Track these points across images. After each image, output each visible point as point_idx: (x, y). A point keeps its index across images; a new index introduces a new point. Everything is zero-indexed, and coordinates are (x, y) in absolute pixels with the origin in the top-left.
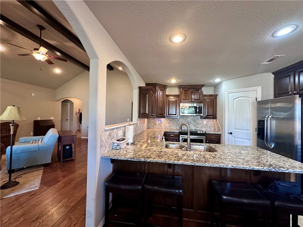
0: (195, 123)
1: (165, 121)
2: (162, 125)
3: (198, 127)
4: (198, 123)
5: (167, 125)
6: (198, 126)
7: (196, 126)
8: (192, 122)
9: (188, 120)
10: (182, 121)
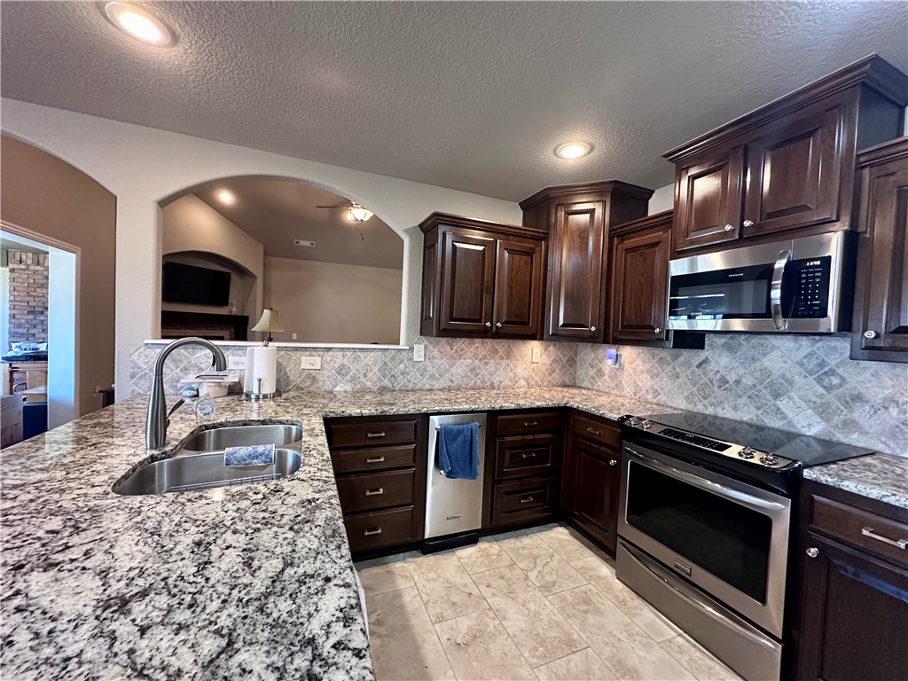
0: (829, 389)
4: (858, 398)
6: (860, 414)
8: (799, 381)
9: (766, 362)
10: (723, 372)
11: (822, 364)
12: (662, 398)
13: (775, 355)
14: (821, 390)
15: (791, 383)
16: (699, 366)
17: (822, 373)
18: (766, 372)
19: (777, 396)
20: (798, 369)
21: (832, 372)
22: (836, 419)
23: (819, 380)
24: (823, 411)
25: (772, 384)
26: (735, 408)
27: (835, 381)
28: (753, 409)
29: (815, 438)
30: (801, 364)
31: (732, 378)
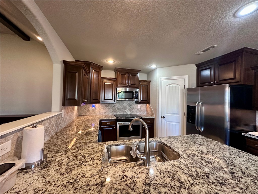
1: (100, 106)
2: (97, 111)
4: (133, 108)
5: (102, 111)
6: (134, 110)
8: (128, 107)
9: (124, 104)
10: (118, 107)
11: (130, 104)
12: (107, 114)
13: (125, 103)
14: (130, 108)
15: (127, 107)
16: (114, 106)
17: (130, 105)
18: (124, 106)
19: (125, 109)
20: (127, 105)
21: (131, 105)
22: (131, 111)
23: (130, 106)
24: (130, 111)
25: (125, 108)
26: (120, 112)
27: (131, 106)
28: (122, 112)
29: (129, 114)
30: (128, 105)
31: (119, 108)
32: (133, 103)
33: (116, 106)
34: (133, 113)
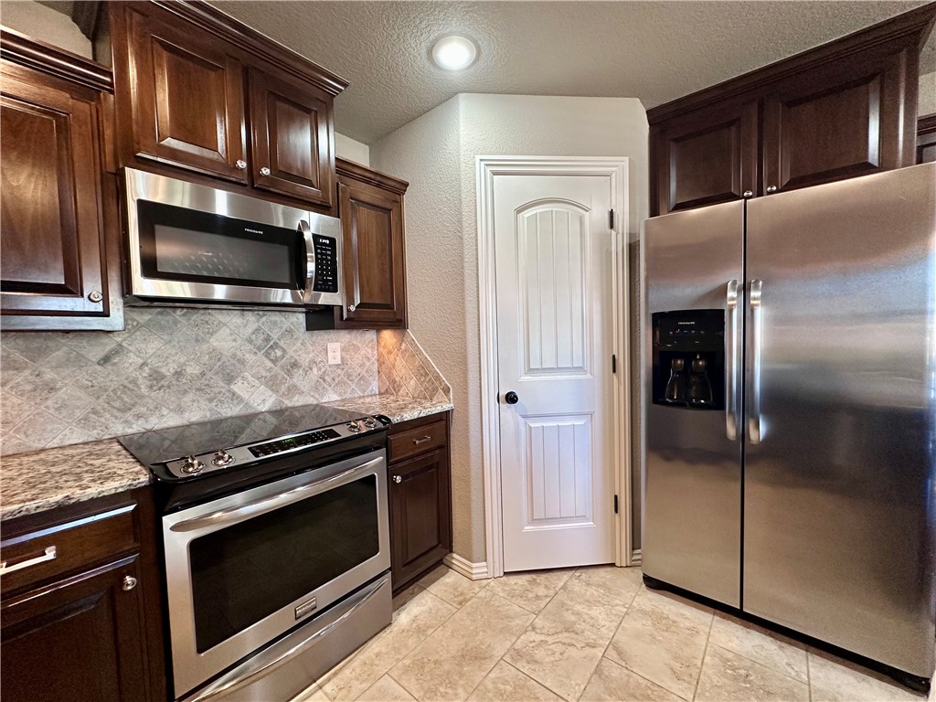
0: (275, 361)
3: (293, 390)
4: (295, 365)
6: (297, 378)
7: (283, 389)
8: (250, 358)
9: (215, 342)
10: (154, 362)
11: (267, 339)
14: (269, 364)
15: (242, 362)
17: (268, 347)
18: (216, 355)
19: (230, 379)
20: (249, 347)
21: (276, 345)
23: (267, 355)
25: (223, 368)
26: (180, 410)
28: (204, 404)
30: (250, 341)
31: (168, 370)
32: (290, 331)
33: (134, 359)
34: (298, 401)
